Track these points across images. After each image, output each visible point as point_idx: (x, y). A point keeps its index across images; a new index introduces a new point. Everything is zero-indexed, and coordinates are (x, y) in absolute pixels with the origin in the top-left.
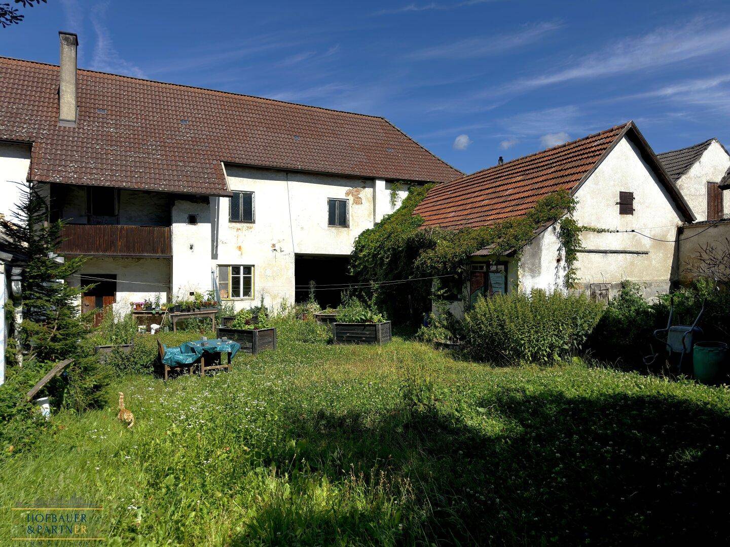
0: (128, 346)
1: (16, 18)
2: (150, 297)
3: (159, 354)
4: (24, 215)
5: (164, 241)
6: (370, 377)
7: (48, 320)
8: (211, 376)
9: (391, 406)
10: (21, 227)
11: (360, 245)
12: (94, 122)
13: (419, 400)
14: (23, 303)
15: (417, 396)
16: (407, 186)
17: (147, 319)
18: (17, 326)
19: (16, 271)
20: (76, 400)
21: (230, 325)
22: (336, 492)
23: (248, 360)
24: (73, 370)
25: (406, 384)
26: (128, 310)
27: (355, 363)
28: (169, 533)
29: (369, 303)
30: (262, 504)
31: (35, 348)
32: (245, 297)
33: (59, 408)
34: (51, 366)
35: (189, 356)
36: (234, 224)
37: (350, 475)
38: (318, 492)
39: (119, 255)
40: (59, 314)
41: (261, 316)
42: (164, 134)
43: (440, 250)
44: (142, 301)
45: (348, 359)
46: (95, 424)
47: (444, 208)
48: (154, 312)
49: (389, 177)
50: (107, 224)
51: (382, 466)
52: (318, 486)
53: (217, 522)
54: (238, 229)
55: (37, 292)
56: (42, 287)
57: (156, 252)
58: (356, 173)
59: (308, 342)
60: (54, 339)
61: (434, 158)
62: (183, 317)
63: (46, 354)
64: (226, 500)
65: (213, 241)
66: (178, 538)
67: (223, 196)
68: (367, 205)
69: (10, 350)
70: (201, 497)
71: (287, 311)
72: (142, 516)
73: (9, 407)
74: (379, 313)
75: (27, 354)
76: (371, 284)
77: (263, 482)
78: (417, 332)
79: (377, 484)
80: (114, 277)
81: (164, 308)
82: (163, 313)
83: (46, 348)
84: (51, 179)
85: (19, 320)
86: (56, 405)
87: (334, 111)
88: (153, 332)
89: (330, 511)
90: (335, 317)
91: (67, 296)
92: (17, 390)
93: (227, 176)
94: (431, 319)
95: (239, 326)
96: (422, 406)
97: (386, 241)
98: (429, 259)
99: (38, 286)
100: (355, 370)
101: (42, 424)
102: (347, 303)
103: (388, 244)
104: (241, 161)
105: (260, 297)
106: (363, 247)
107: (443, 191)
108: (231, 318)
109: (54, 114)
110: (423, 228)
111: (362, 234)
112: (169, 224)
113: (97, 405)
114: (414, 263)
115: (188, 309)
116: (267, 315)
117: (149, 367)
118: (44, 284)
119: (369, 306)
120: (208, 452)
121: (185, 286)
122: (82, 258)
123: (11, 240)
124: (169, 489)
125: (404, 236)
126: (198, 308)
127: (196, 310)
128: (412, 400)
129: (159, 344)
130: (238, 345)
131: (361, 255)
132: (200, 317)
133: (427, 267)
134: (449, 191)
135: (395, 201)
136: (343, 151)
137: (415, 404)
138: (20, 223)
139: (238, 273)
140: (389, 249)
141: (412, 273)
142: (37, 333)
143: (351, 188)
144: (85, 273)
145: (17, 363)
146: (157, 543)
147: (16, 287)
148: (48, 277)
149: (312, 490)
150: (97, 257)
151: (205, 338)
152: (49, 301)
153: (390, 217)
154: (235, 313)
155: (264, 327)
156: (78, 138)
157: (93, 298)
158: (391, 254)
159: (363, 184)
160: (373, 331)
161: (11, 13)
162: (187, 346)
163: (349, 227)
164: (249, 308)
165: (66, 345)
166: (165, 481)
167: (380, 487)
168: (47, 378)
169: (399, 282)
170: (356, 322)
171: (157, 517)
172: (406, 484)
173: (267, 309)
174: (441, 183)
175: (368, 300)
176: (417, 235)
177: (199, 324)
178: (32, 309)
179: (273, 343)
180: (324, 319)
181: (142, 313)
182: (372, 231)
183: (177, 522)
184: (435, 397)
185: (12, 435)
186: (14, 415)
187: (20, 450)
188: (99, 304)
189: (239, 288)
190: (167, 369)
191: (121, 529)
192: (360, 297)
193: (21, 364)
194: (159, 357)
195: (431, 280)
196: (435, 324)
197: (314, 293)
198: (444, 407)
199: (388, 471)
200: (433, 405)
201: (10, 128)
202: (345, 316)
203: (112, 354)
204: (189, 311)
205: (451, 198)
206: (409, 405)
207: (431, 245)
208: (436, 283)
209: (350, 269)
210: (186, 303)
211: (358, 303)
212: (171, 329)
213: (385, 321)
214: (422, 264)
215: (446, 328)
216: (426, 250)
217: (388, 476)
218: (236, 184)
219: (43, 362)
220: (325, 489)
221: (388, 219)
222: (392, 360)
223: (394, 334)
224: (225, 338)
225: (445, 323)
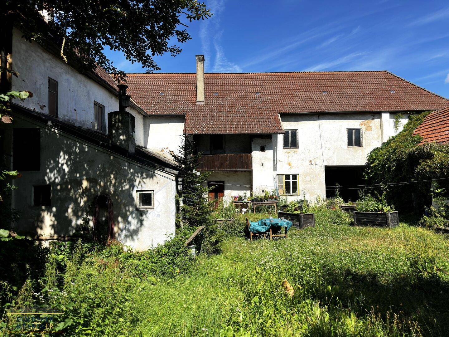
0: (231, 220)
1: (179, 51)
2: (241, 193)
3: (247, 226)
4: (183, 151)
5: (248, 162)
6: (383, 249)
7: (194, 204)
8: (276, 240)
9: (400, 271)
10: (182, 157)
11: (371, 159)
12: (212, 100)
13: (424, 269)
14: (183, 196)
15: (422, 265)
16: (407, 116)
17: (240, 205)
18: (180, 207)
19: (180, 179)
20: (207, 248)
21: (285, 211)
22: (362, 324)
23: (297, 233)
24: (206, 232)
25: (412, 256)
26: (231, 200)
27: (371, 239)
28: (257, 330)
29: (380, 198)
30: (311, 323)
31: (189, 219)
32: (294, 194)
33: (199, 251)
34: (195, 229)
35: (263, 227)
36: (286, 150)
37: (371, 313)
38: (348, 321)
39: (225, 171)
40: (199, 202)
41: (304, 206)
42: (247, 102)
43: (437, 159)
44: (237, 195)
45: (365, 237)
46: (216, 262)
47: (439, 129)
48: (243, 201)
49: (392, 110)
50: (220, 154)
51: (395, 311)
52: (348, 317)
53: (284, 329)
54: (288, 153)
55: (189, 190)
56: (191, 187)
57: (245, 168)
58: (367, 110)
59: (336, 224)
60: (197, 215)
61: (429, 93)
62: (259, 205)
63: (193, 222)
64: (289, 316)
65: (274, 160)
66: (262, 333)
67: (280, 134)
68: (375, 131)
69: (178, 219)
70: (274, 312)
71: (320, 203)
72: (242, 317)
73: (178, 249)
74: (388, 206)
75: (185, 222)
76: (381, 185)
77: (312, 309)
78: (420, 220)
79: (391, 322)
80: (223, 182)
81: (249, 199)
82: (248, 202)
83: (193, 219)
84: (193, 133)
85: (181, 204)
86: (198, 249)
87: (350, 72)
88: (243, 213)
89: (357, 335)
90: (355, 208)
91: (202, 192)
92: (181, 240)
93: (282, 121)
94: (432, 211)
95: (291, 211)
96: (426, 273)
97: (392, 155)
98: (428, 166)
99: (190, 187)
100: (371, 244)
101: (192, 260)
102: (363, 198)
103: (394, 157)
104: (290, 112)
105: (303, 194)
106: (374, 159)
107: (438, 116)
108: (286, 206)
109: (194, 99)
110: (422, 144)
111: (373, 151)
112: (251, 152)
113: (217, 251)
114: (416, 169)
115: (261, 200)
116: (308, 205)
117: (242, 233)
118: (192, 186)
119: (381, 201)
120: (277, 286)
121: (259, 187)
122: (209, 172)
123: (178, 164)
124: (256, 305)
125: (407, 151)
126: (267, 200)
127: (266, 201)
128: (418, 268)
129: (247, 220)
130: (291, 223)
131: (373, 165)
132: (268, 205)
133: (426, 172)
134: (443, 116)
135: (398, 126)
136: (357, 97)
137: (420, 272)
138: (181, 156)
139: (289, 179)
140: (394, 161)
141: (413, 177)
142: (189, 211)
143: (363, 120)
144: (210, 180)
145: (181, 226)
146: (251, 334)
147: (180, 187)
148: (193, 183)
149: (344, 319)
150: (215, 172)
151: (271, 218)
152: (194, 195)
153: (394, 138)
154: (288, 203)
155: (306, 212)
156: (205, 109)
157: (213, 194)
158: (396, 164)
159: (372, 117)
160: (384, 218)
161: (176, 49)
162: (262, 222)
163: (363, 147)
164: (296, 201)
165: (202, 218)
166: (254, 299)
167: (395, 325)
168: (194, 235)
169: (404, 183)
170: (370, 211)
171: (250, 319)
172: (415, 326)
173: (307, 201)
174: (435, 110)
175: (379, 196)
176: (417, 149)
177: (268, 209)
178: (187, 199)
179: (313, 223)
180: (347, 209)
181: (238, 202)
182: (381, 148)
183: (261, 324)
184: (437, 267)
185: (179, 264)
186: (180, 253)
187: (182, 272)
188: (216, 197)
189: (290, 188)
190: (252, 234)
191: (231, 322)
192: (373, 195)
193: (182, 227)
194: (247, 227)
195: (430, 182)
196: (435, 215)
197: (339, 191)
198: (445, 276)
199: (400, 314)
200: (436, 274)
201: (175, 108)
202: (362, 207)
203: (223, 224)
204: (262, 201)
205: (445, 120)
206: (415, 272)
207: (430, 156)
208: (434, 183)
209: (365, 175)
210: (261, 197)
211: (372, 199)
212: (253, 212)
213: (393, 212)
214: (422, 170)
215: (445, 217)
216: (425, 160)
217: (400, 318)
218: (287, 126)
219: (192, 227)
220: (353, 320)
221: (392, 140)
222: (400, 239)
223: (401, 221)
224: (283, 218)
225: (444, 214)
